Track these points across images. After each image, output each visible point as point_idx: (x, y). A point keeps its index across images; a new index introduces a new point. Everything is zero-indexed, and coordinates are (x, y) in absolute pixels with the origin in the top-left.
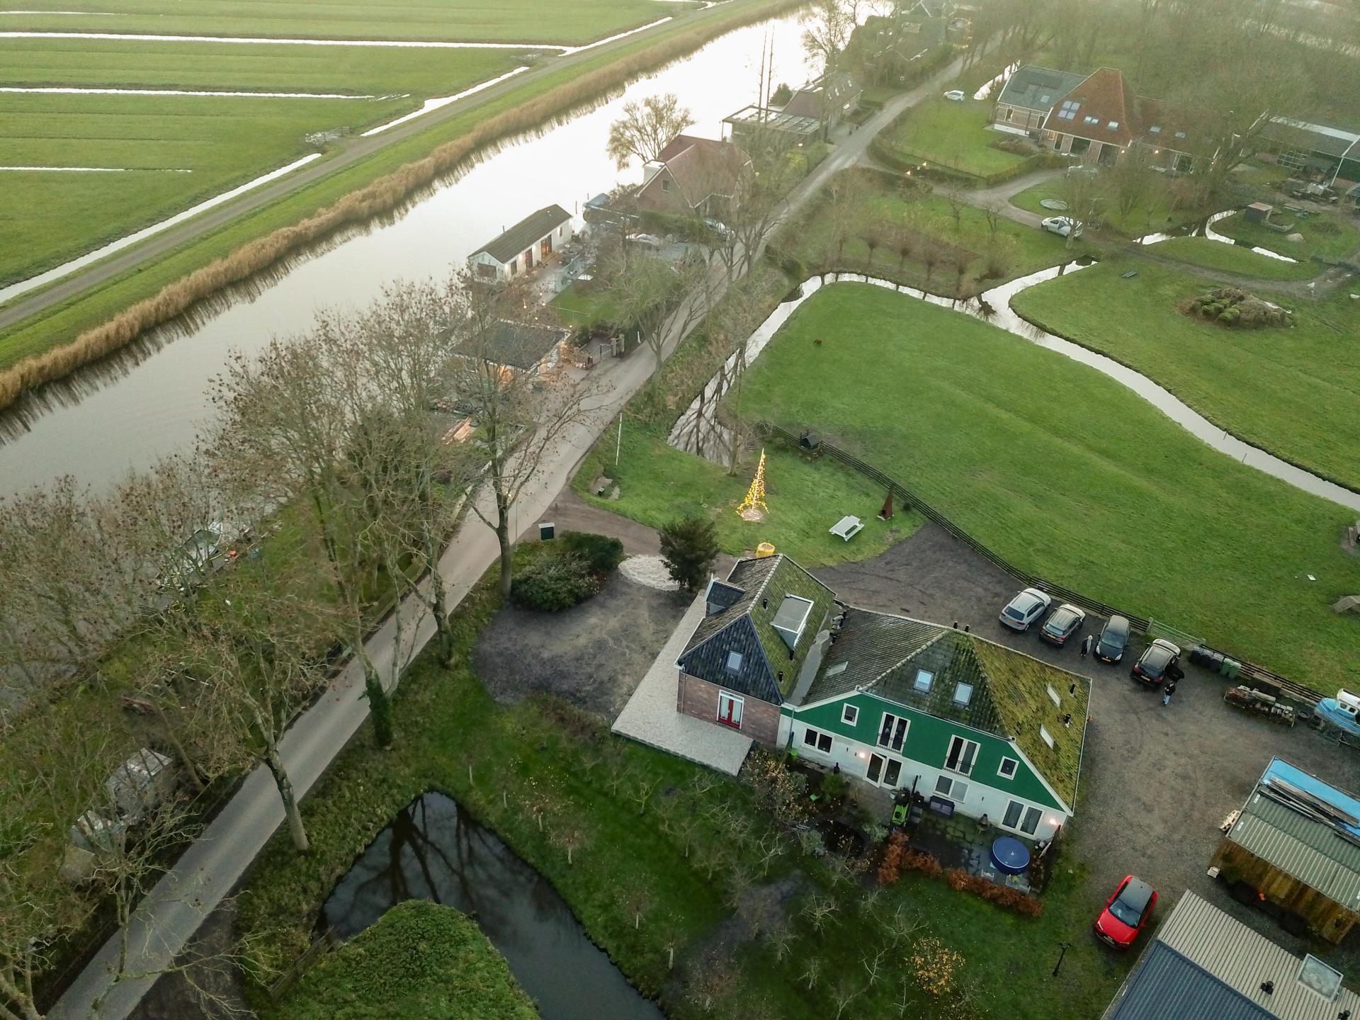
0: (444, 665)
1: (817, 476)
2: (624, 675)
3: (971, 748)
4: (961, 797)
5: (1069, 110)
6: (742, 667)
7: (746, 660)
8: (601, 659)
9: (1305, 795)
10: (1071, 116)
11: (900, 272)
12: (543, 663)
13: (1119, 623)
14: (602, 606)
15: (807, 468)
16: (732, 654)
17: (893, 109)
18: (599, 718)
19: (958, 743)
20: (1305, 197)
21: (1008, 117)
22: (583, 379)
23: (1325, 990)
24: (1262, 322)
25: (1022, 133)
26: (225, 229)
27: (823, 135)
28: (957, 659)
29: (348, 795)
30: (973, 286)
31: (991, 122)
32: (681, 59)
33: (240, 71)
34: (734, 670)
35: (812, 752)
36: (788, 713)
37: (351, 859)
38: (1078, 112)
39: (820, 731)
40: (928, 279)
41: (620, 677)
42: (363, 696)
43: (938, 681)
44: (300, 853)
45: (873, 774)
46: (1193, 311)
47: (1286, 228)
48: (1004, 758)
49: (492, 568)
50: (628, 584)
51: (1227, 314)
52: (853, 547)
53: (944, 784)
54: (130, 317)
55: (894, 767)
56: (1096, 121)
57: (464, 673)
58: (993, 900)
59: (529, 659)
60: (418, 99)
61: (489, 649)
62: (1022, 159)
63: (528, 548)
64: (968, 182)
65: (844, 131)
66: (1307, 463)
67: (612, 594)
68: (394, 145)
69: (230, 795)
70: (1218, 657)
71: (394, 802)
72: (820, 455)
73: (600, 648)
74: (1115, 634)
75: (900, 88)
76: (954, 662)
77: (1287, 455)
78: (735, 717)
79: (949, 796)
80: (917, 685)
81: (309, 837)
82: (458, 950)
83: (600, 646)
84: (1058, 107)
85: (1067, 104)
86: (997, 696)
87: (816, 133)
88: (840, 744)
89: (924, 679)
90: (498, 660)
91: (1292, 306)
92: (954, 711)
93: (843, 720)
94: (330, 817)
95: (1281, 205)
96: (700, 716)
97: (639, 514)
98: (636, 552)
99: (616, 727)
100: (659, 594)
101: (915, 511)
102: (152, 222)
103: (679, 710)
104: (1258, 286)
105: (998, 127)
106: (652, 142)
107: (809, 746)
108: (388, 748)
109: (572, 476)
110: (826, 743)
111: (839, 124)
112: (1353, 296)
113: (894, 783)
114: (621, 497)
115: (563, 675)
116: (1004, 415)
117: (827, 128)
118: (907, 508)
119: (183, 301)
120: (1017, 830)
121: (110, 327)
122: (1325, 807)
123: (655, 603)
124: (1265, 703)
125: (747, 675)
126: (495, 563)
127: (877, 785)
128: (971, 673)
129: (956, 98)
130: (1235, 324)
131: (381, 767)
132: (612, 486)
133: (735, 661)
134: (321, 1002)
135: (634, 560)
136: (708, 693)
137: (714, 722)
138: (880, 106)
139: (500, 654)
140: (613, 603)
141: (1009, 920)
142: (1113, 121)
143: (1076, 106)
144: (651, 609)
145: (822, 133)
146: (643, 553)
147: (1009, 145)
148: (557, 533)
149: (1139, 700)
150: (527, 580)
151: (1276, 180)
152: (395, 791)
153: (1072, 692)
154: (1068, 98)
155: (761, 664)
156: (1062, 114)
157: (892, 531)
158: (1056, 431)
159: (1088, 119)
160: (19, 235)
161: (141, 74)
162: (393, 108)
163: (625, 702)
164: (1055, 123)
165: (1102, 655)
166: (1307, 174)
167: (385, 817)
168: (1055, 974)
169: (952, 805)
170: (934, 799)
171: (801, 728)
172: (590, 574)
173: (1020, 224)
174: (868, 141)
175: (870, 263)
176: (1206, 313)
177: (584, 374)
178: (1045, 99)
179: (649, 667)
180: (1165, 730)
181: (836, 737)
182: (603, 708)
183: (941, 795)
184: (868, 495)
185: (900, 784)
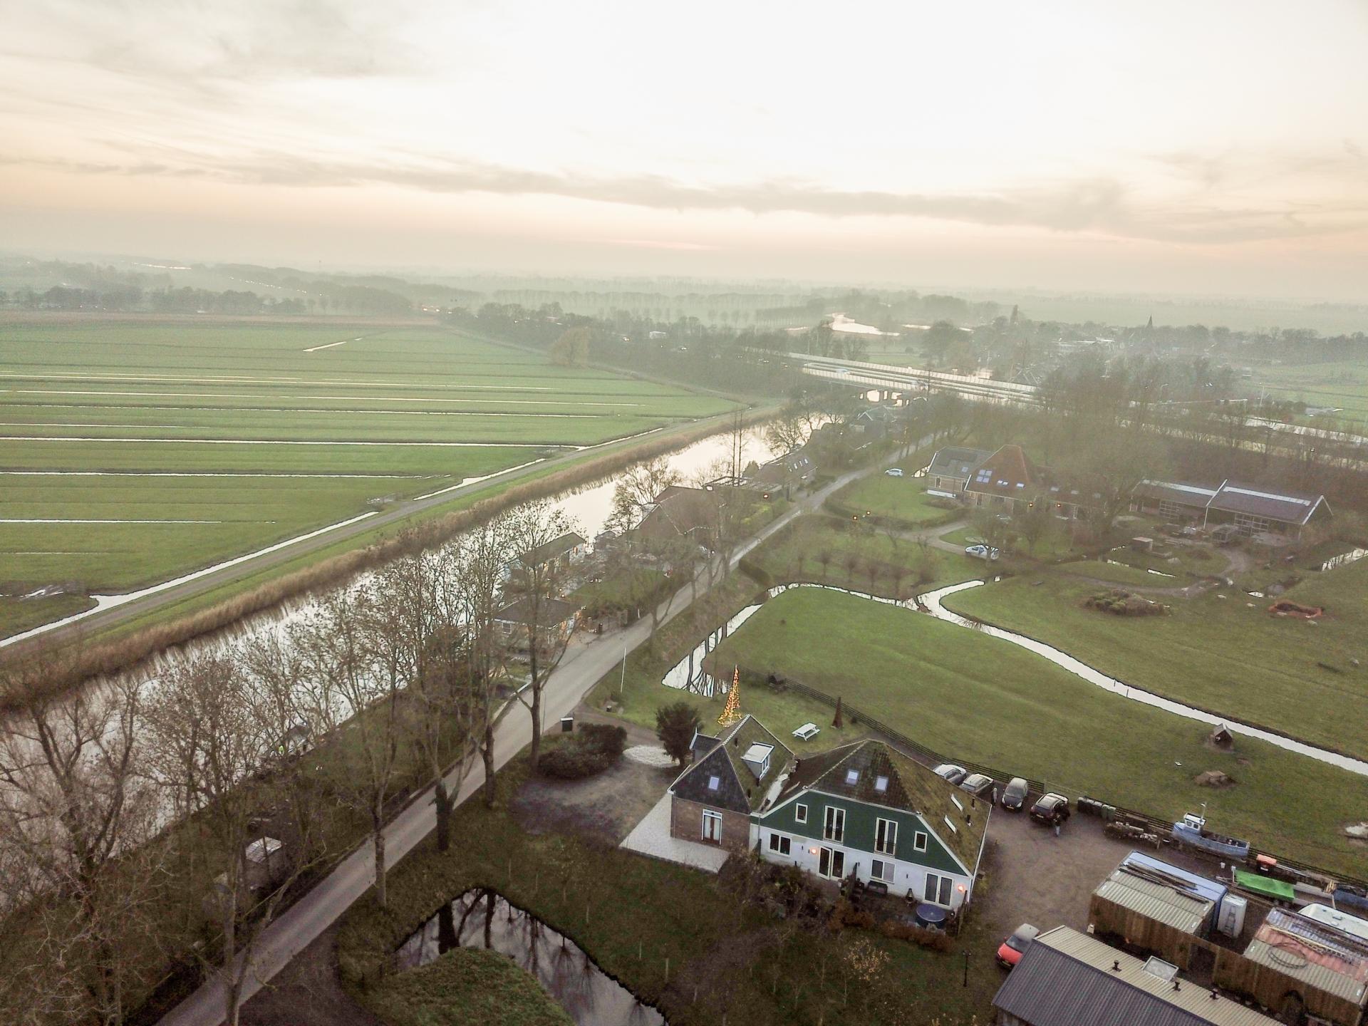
0: (487, 806)
1: (783, 703)
2: (628, 816)
3: (892, 826)
4: (890, 877)
5: (984, 476)
6: (719, 787)
7: (722, 782)
8: (610, 806)
9: (1157, 872)
10: (986, 480)
11: (850, 581)
12: (564, 809)
13: (1018, 782)
14: (610, 776)
15: (774, 698)
16: (712, 778)
17: (841, 482)
18: (610, 841)
19: (882, 824)
20: (1182, 536)
21: (938, 484)
22: (594, 640)
23: (1164, 975)
24: (1143, 612)
25: (950, 495)
26: (305, 555)
27: (786, 495)
28: (875, 760)
29: (415, 880)
30: (909, 590)
31: (925, 489)
32: (672, 453)
33: (312, 461)
34: (713, 791)
35: (775, 856)
36: (755, 820)
37: (416, 923)
38: (991, 478)
39: (782, 834)
40: (872, 586)
41: (625, 817)
42: (432, 802)
43: (863, 776)
44: (381, 909)
45: (823, 867)
46: (1089, 605)
47: (1166, 555)
48: (917, 832)
49: (524, 750)
50: (631, 763)
51: (1115, 606)
52: (811, 744)
53: (877, 868)
54: (238, 601)
55: (839, 857)
56: (1006, 483)
57: (502, 815)
58: (917, 942)
59: (553, 807)
60: (459, 477)
61: (522, 800)
62: (947, 512)
63: (552, 738)
64: (906, 526)
65: (803, 494)
66: (1178, 697)
67: (618, 769)
68: (440, 505)
69: (328, 874)
70: (1099, 804)
71: (449, 891)
72: (785, 688)
73: (609, 801)
74: (1017, 789)
75: (850, 468)
76: (873, 762)
77: (1161, 692)
78: (716, 837)
79: (882, 879)
80: (848, 781)
81: (387, 900)
82: (501, 971)
83: (610, 799)
84: (976, 474)
85: (982, 472)
86: (907, 786)
87: (779, 492)
88: (797, 842)
89: (853, 776)
90: (529, 807)
91: (1170, 603)
92: (876, 797)
93: (797, 820)
94: (402, 891)
95: (1163, 541)
96: (689, 838)
97: (640, 721)
98: (636, 744)
99: (624, 844)
100: (656, 769)
101: (860, 723)
102: (245, 553)
103: (672, 835)
104: (1143, 590)
105: (930, 492)
106: (649, 495)
107: (773, 851)
108: (446, 854)
109: (586, 696)
110: (786, 845)
111: (800, 489)
112: (1220, 596)
113: (839, 875)
114: (624, 713)
115: (580, 816)
116: (933, 668)
117: (788, 490)
118: (854, 721)
119: (277, 594)
120: (937, 903)
121: (221, 608)
122: (1170, 877)
123: (652, 774)
124: (1135, 833)
125: (723, 793)
126: (527, 746)
127: (827, 878)
128: (886, 768)
129: (896, 474)
130: (1122, 613)
131: (440, 866)
132: (618, 706)
133: (714, 783)
134: (398, 993)
135: (636, 748)
136: (695, 814)
137: (699, 841)
138: (833, 479)
139: (530, 803)
140: (619, 775)
141: (930, 955)
142: (1021, 483)
143: (989, 473)
144: (649, 779)
145: (785, 493)
146: (643, 744)
147: (941, 504)
148: (575, 724)
149: (1037, 833)
150: (551, 755)
151: (1158, 525)
152: (450, 883)
153: (973, 805)
154: (982, 468)
155: (734, 783)
156: (979, 479)
157: (842, 736)
158: (974, 677)
159: (1000, 482)
160: (141, 561)
161: (233, 463)
162: (437, 483)
163: (629, 832)
164: (973, 485)
165: (1007, 803)
166: (1184, 520)
167: (442, 900)
168: (965, 985)
169: (885, 886)
170: (871, 883)
171: (766, 833)
172: (601, 753)
173: (947, 552)
174: (823, 500)
175: (824, 576)
176: (1098, 605)
177: (595, 637)
178: (965, 469)
179: (648, 812)
180: (1057, 850)
181: (793, 838)
182: (614, 836)
183: (876, 879)
184: (823, 714)
185: (844, 876)
